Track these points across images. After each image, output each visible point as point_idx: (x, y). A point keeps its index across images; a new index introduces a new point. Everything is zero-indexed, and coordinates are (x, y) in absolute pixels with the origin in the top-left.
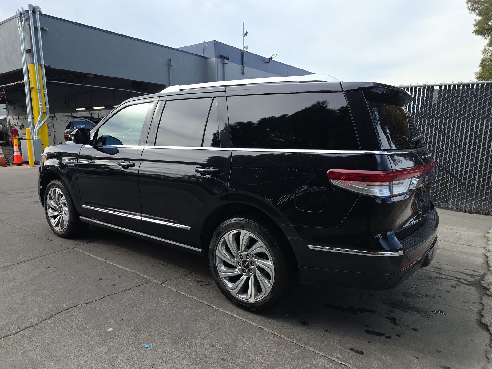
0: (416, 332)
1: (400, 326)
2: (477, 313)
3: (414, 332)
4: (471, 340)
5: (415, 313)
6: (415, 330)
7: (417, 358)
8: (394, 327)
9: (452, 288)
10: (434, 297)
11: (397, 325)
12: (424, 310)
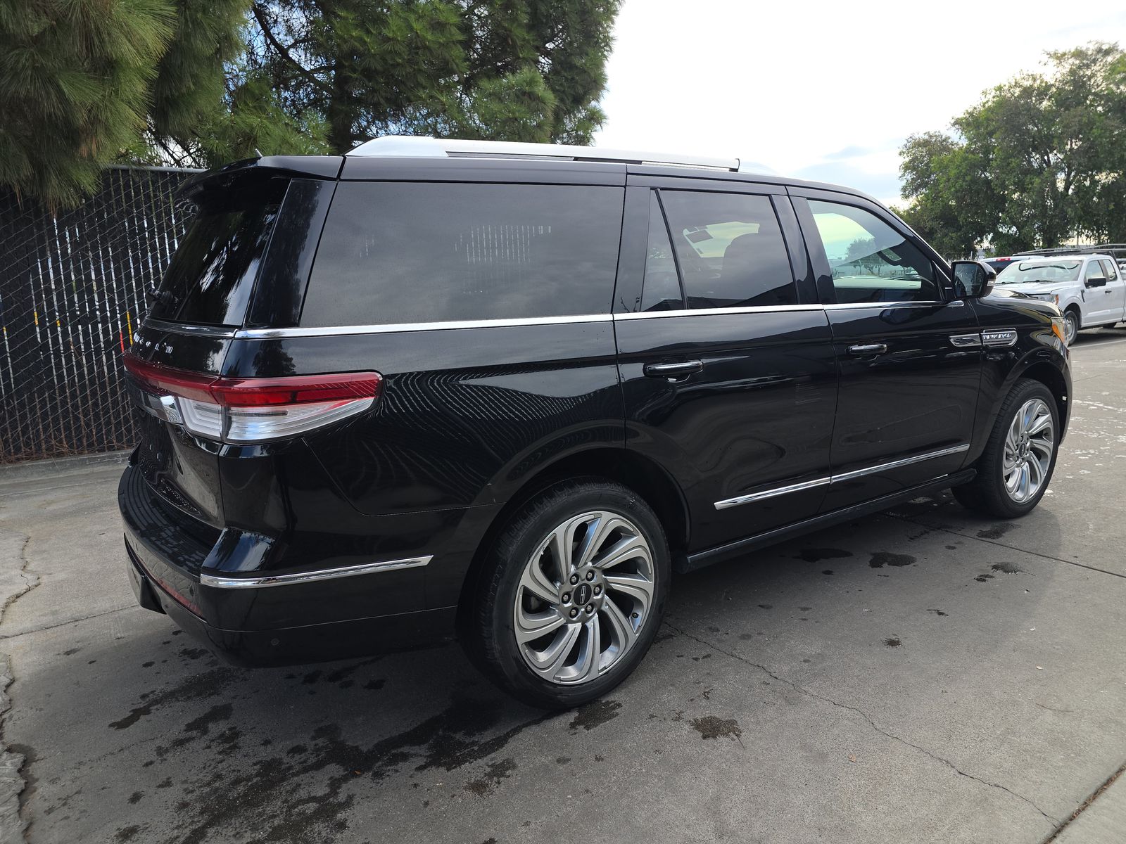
0: (145, 663)
1: (175, 654)
2: (37, 780)
3: (147, 660)
4: (41, 710)
5: (170, 688)
6: (147, 665)
7: (118, 638)
8: (183, 648)
9: (131, 825)
10: (161, 751)
11: (182, 653)
12: (159, 705)
